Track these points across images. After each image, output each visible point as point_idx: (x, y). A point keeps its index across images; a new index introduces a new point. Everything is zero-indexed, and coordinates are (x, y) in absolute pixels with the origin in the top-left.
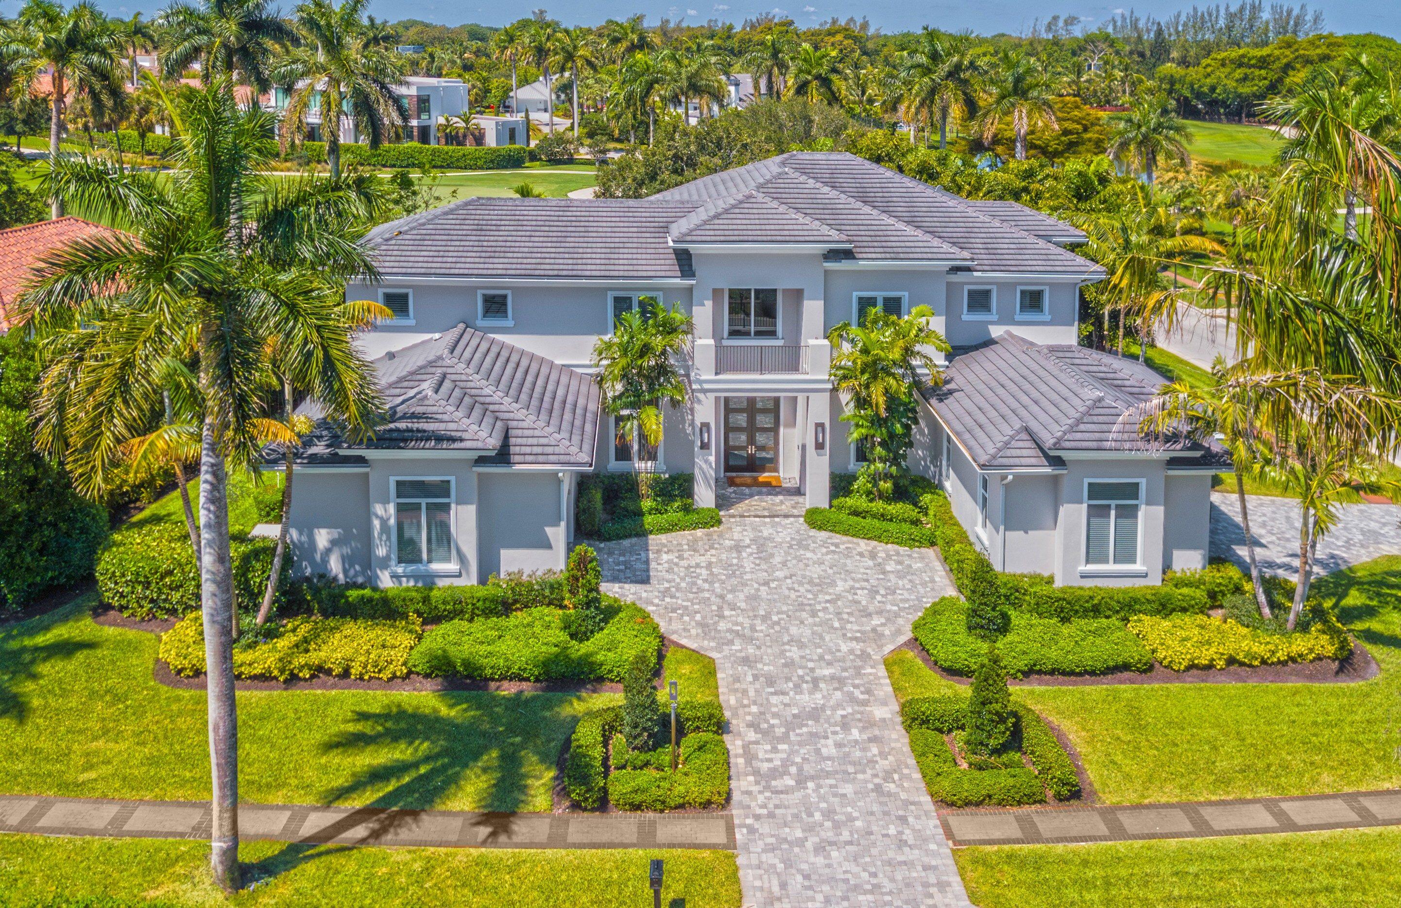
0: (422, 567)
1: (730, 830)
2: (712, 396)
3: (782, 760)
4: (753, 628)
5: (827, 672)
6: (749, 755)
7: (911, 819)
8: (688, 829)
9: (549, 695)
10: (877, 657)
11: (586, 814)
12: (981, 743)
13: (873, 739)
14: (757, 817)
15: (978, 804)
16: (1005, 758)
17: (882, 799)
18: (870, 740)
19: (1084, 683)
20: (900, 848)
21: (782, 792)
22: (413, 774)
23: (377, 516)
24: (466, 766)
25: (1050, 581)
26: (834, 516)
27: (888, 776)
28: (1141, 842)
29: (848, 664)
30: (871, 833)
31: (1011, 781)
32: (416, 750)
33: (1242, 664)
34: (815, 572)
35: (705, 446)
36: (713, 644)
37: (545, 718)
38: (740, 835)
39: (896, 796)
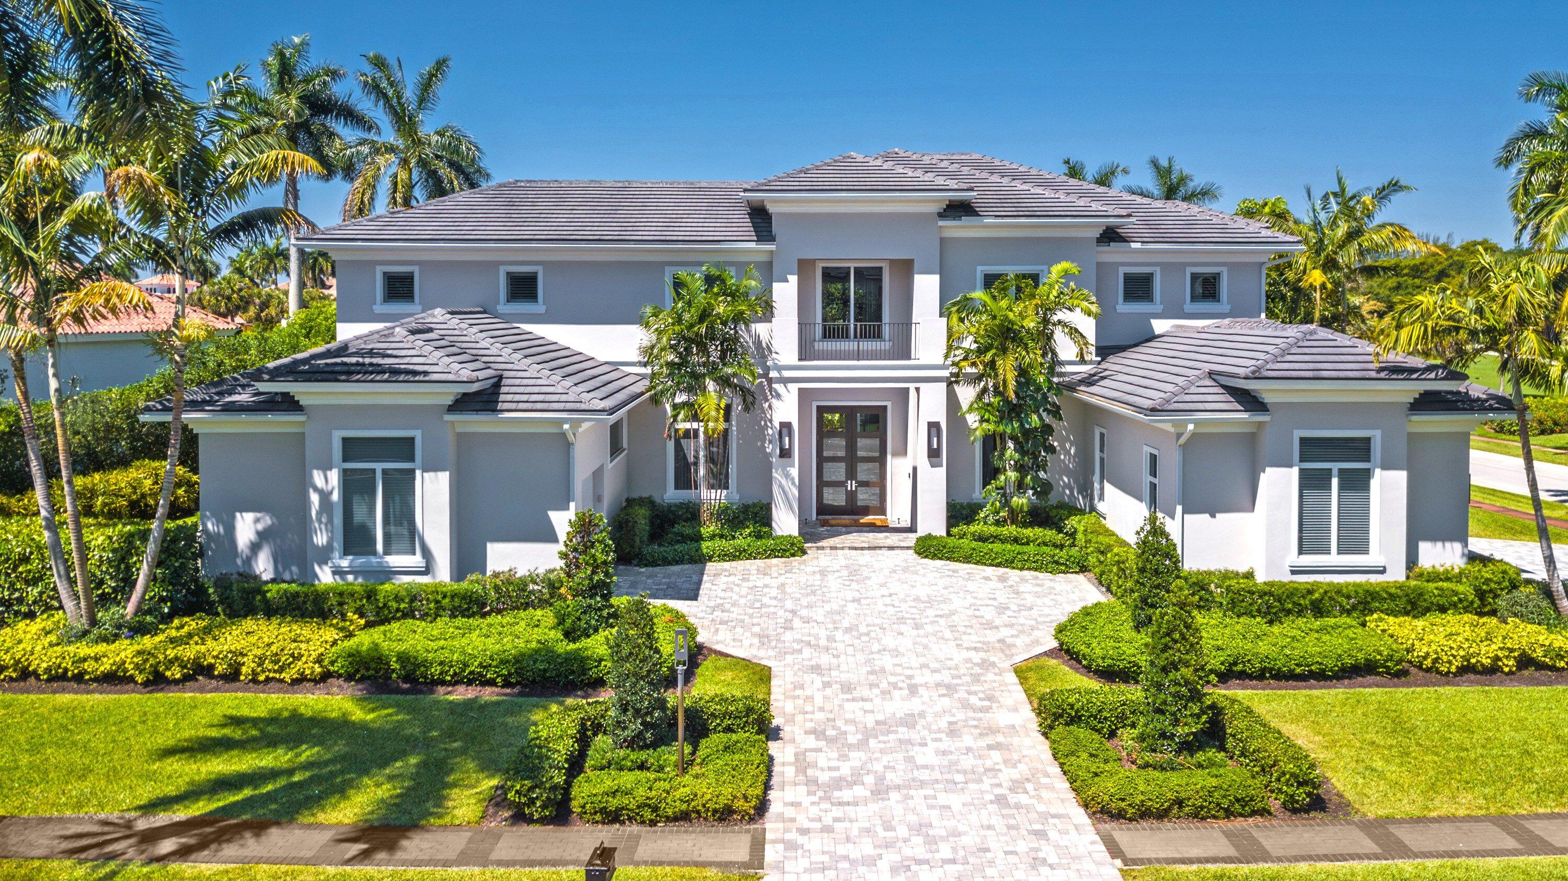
0: (374, 560)
1: (758, 845)
2: (794, 388)
3: (852, 768)
4: (831, 639)
5: (932, 679)
6: (802, 763)
7: (1053, 835)
8: (690, 843)
9: (521, 700)
10: (1007, 664)
11: (531, 828)
12: (1163, 735)
13: (997, 747)
14: (804, 832)
15: (1162, 815)
16: (1200, 756)
17: (1004, 812)
18: (990, 747)
19: (1311, 688)
20: (1034, 867)
21: (848, 804)
22: (281, 782)
23: (316, 489)
24: (366, 772)
25: (1249, 575)
26: (951, 542)
27: (1017, 786)
28: (1437, 862)
29: (962, 671)
30: (988, 850)
31: (1214, 782)
32: (298, 755)
33: (1540, 666)
34: (922, 592)
35: (785, 454)
36: (771, 653)
37: (505, 725)
38: (771, 853)
39: (1028, 808)
